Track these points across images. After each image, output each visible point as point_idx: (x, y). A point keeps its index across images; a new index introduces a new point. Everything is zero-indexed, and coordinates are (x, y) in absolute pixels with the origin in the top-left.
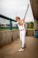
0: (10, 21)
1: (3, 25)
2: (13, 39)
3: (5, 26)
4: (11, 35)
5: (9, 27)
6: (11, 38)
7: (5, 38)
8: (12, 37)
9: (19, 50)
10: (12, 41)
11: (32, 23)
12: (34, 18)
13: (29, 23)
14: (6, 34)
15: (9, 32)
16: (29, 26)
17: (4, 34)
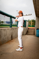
0: (10, 18)
1: (2, 22)
2: (13, 37)
3: (5, 24)
4: (11, 33)
5: (9, 24)
6: (10, 36)
7: (5, 36)
8: (12, 35)
9: (17, 50)
10: (12, 39)
11: (34, 21)
12: (36, 16)
13: (31, 20)
14: (5, 32)
15: (8, 29)
16: (31, 24)
17: (3, 32)
